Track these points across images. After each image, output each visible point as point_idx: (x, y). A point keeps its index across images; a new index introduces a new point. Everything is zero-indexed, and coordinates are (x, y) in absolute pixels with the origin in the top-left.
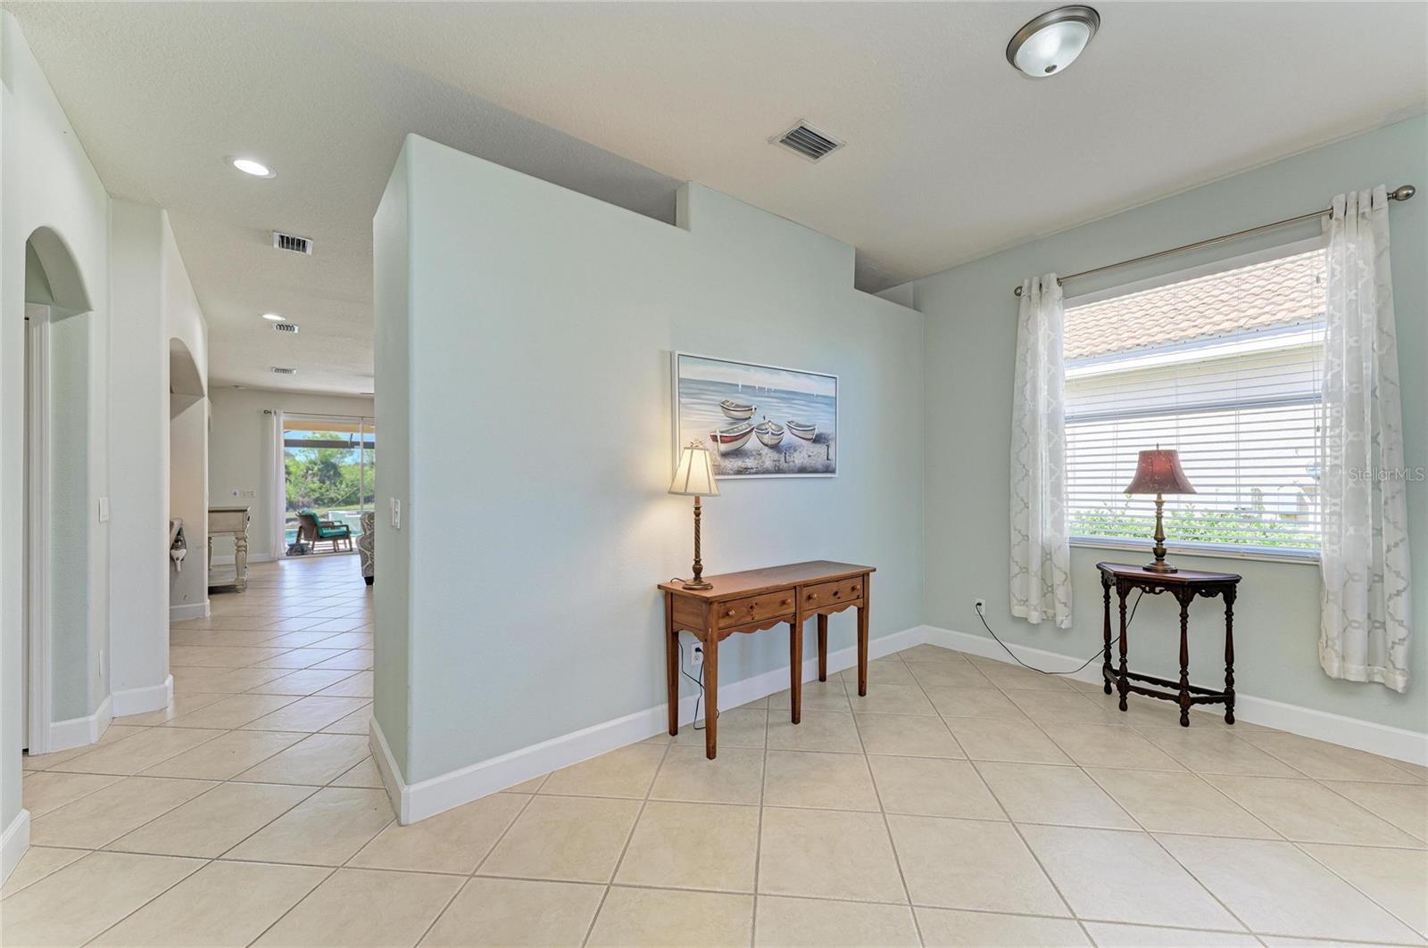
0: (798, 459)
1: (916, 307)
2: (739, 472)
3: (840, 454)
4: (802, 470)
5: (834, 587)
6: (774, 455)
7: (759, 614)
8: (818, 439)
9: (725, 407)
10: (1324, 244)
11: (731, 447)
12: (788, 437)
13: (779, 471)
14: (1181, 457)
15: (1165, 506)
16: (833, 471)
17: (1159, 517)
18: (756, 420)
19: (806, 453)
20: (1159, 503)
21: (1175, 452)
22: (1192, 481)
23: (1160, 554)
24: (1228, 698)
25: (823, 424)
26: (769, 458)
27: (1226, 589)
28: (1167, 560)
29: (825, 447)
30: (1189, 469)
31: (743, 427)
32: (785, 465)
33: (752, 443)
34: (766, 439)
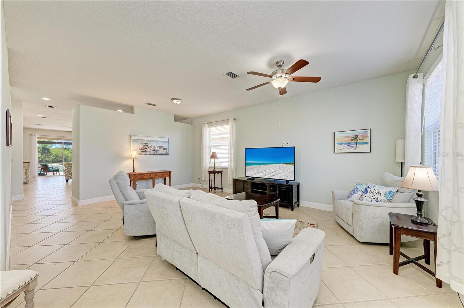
0: (159, 152)
1: (192, 124)
2: (145, 155)
3: (170, 151)
4: (160, 154)
5: (162, 174)
6: (154, 152)
7: (145, 177)
8: (164, 149)
9: (142, 144)
10: (229, 124)
11: (144, 150)
12: (157, 149)
13: (155, 154)
14: (217, 153)
15: (215, 161)
16: (168, 154)
17: (214, 162)
18: (149, 146)
19: (161, 151)
20: (214, 160)
21: (216, 152)
22: (218, 157)
23: (214, 168)
24: (222, 189)
25: (165, 146)
26: (152, 152)
27: (221, 172)
28: (215, 169)
29: (166, 150)
30: (218, 155)
31: (147, 147)
32: (156, 153)
33: (149, 150)
34: (152, 149)
